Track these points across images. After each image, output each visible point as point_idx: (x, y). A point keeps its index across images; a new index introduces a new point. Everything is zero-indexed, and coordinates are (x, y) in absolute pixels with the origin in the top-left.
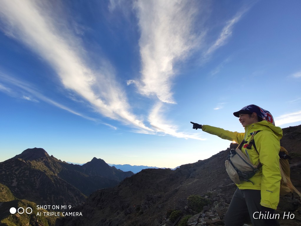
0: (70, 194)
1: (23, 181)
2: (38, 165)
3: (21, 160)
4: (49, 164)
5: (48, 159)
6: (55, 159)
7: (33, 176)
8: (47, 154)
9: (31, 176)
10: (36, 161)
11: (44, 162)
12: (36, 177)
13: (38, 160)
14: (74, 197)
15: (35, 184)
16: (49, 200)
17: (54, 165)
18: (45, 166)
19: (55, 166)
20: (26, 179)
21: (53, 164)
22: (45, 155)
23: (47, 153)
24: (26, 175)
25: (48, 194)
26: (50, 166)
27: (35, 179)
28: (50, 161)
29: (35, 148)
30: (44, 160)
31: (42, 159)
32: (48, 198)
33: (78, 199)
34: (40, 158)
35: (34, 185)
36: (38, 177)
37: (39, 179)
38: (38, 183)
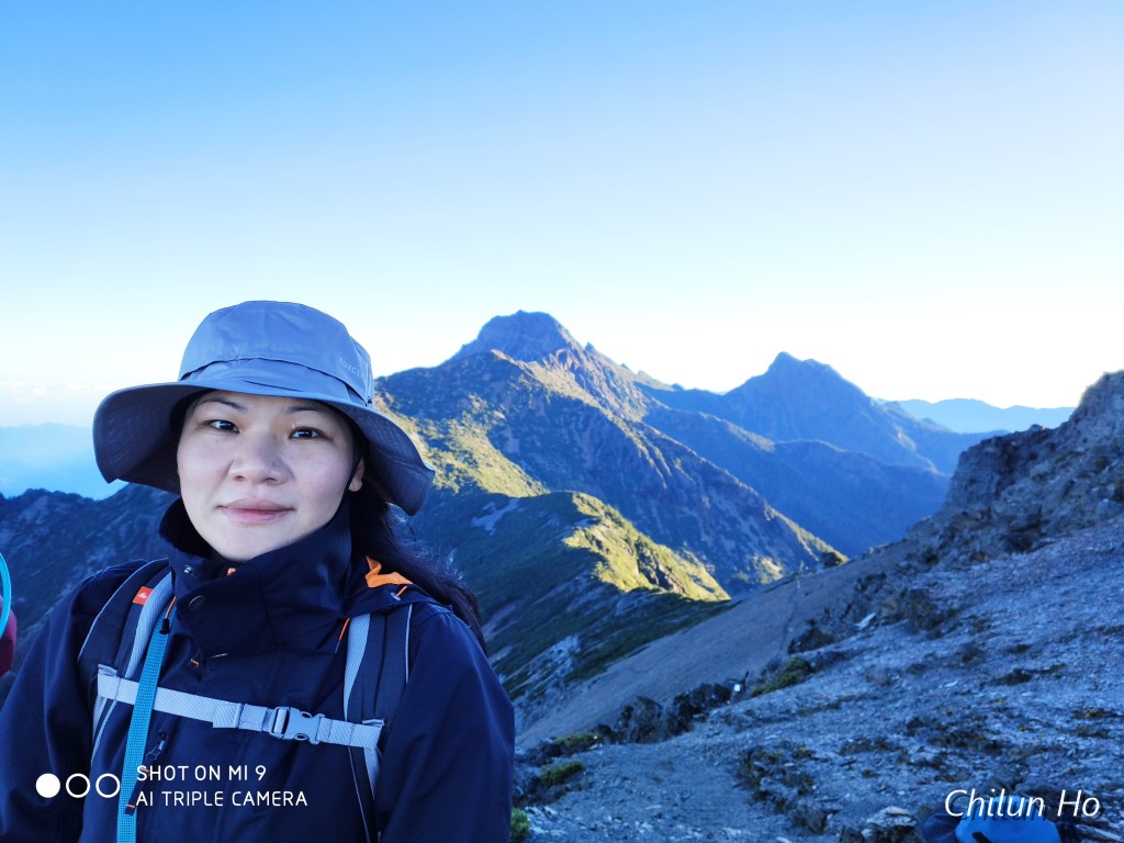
0: (720, 503)
1: (535, 437)
2: (556, 379)
3: (501, 355)
4: (592, 378)
5: (582, 356)
6: (604, 361)
7: (562, 420)
8: (569, 336)
9: (557, 422)
10: (542, 364)
11: (572, 369)
12: (573, 426)
13: (548, 360)
14: (740, 520)
15: (576, 450)
16: (645, 517)
17: (609, 386)
18: (580, 390)
19: (614, 390)
20: (542, 430)
21: (607, 382)
22: (569, 345)
23: (567, 331)
24: (537, 414)
25: (634, 496)
26: (598, 390)
27: (570, 434)
28: (589, 366)
29: (521, 315)
30: (569, 361)
31: (562, 358)
32: (640, 511)
33: (757, 527)
34: (554, 354)
35: (577, 457)
36: (580, 426)
37: (586, 435)
38: (586, 449)
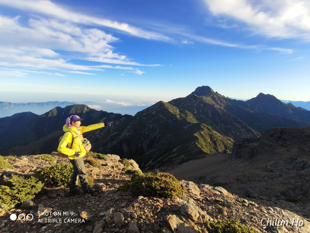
0: (237, 125)
1: (200, 111)
2: (208, 100)
3: (196, 95)
4: (215, 99)
5: (214, 95)
6: (219, 95)
9: (205, 108)
10: (206, 96)
11: (211, 97)
12: (208, 109)
18: (213, 101)
19: (220, 101)
20: (202, 109)
21: (219, 99)
22: (211, 92)
23: (212, 89)
24: (201, 106)
25: (219, 123)
26: (217, 101)
28: (216, 96)
29: (203, 86)
31: (210, 95)
32: (219, 126)
34: (208, 94)
37: (210, 110)
38: (210, 114)
